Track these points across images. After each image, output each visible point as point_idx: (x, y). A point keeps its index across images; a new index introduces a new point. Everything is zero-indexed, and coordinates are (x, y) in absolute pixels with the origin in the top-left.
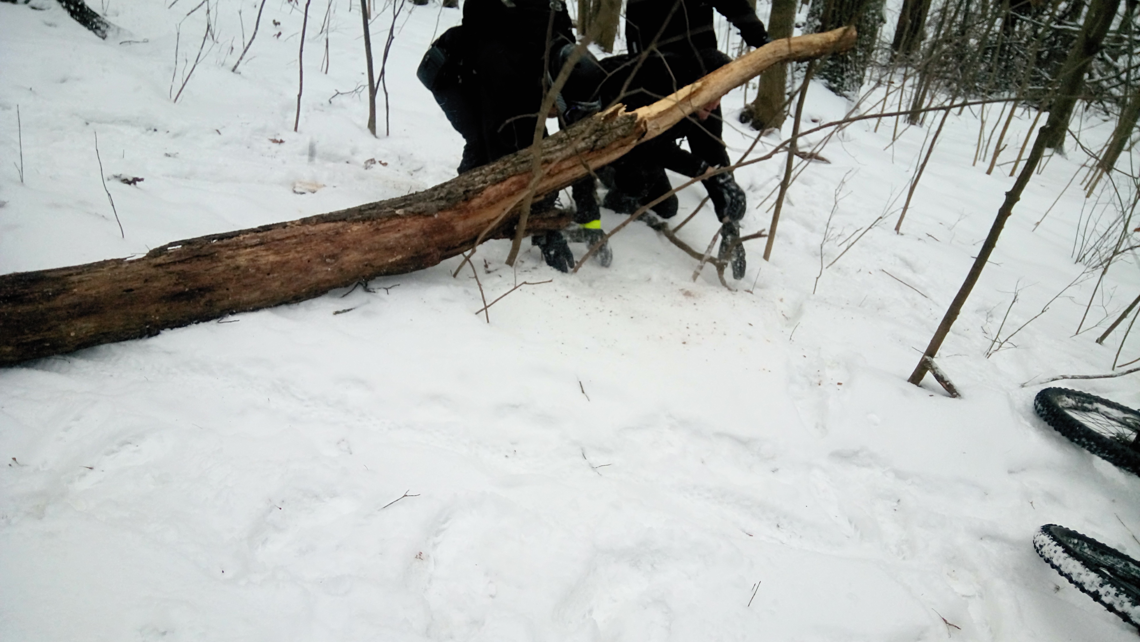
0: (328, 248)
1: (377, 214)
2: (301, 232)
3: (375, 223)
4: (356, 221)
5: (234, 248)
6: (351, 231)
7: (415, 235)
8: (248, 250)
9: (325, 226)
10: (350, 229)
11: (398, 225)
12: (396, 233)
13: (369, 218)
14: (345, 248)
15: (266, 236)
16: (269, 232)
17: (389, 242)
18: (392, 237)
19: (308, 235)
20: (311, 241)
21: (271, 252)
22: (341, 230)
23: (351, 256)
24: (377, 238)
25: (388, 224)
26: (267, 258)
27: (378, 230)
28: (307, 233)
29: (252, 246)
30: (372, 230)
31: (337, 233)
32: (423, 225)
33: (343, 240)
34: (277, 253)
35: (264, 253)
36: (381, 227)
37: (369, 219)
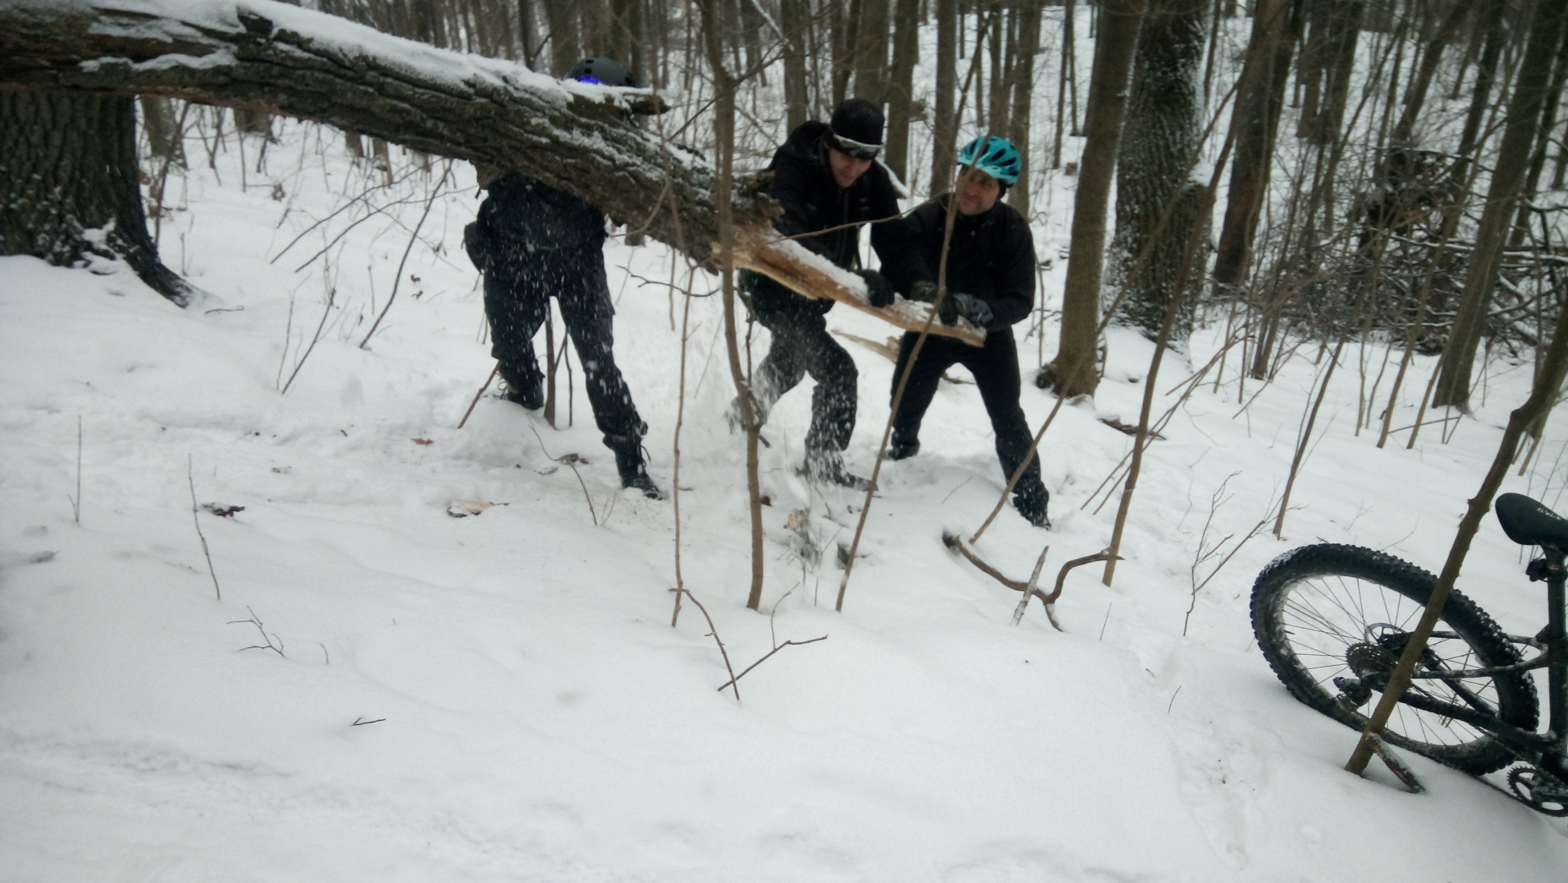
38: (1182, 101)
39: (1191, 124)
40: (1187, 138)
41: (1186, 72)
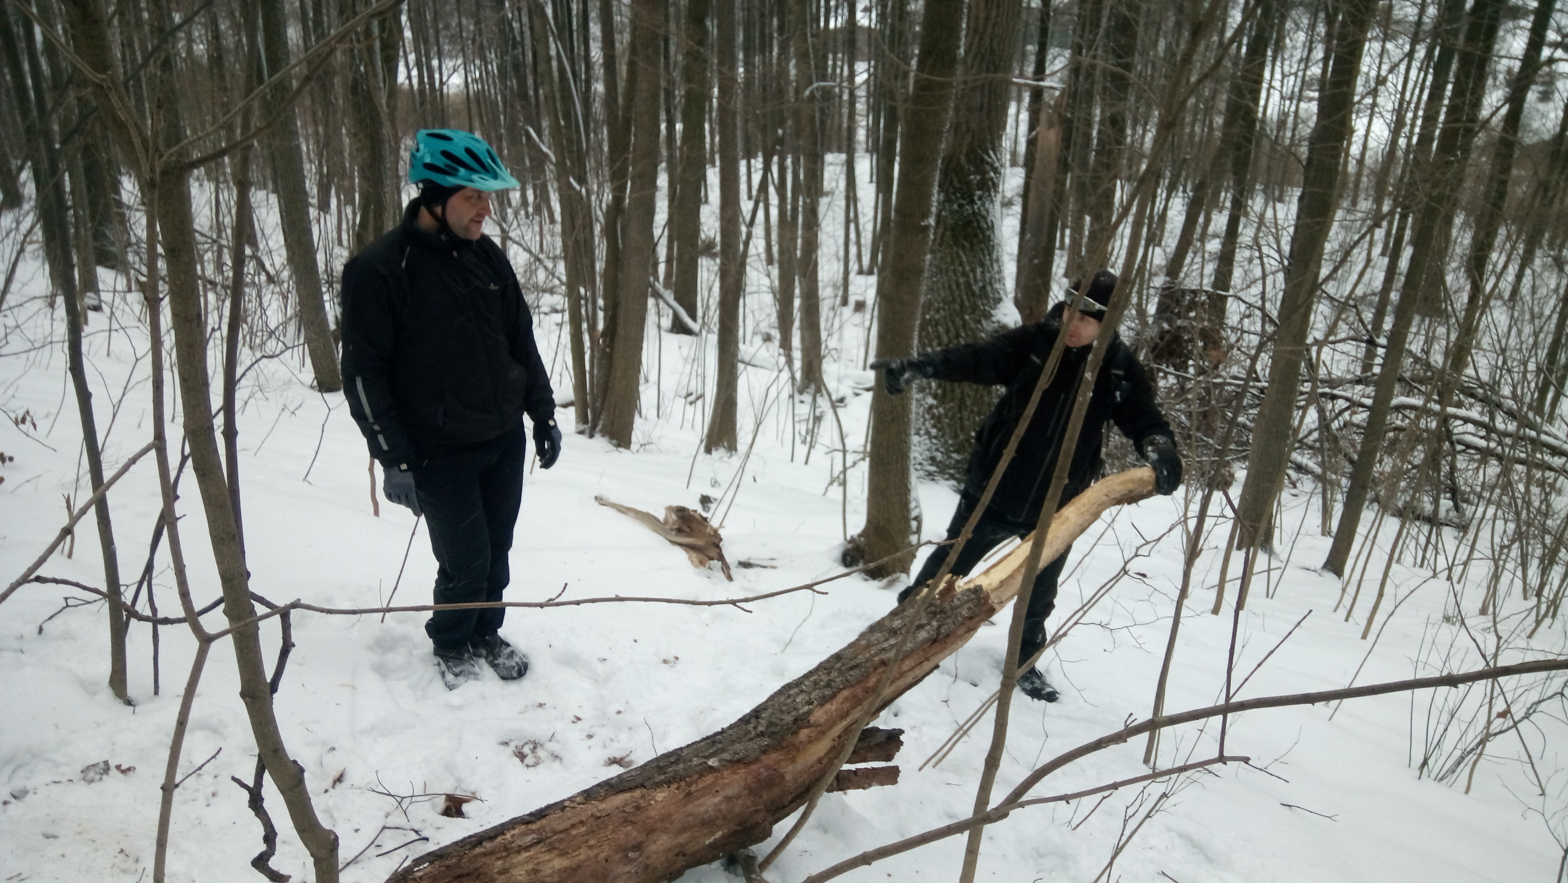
0: (631, 833)
1: (685, 770)
2: (590, 813)
3: (683, 784)
4: (658, 785)
5: (504, 854)
6: (656, 802)
7: (739, 796)
8: (524, 855)
9: (619, 799)
10: (654, 799)
11: (714, 784)
12: (714, 796)
13: (676, 779)
14: (650, 831)
15: (543, 828)
16: (544, 821)
17: (707, 812)
18: (709, 804)
19: (599, 818)
20: (606, 827)
21: (556, 852)
22: (643, 803)
23: (659, 843)
24: (690, 808)
25: (701, 785)
26: (550, 865)
27: (689, 794)
28: (598, 814)
29: (527, 848)
30: (681, 796)
31: (638, 808)
32: (746, 779)
33: (649, 818)
34: (563, 854)
35: (547, 857)
36: (693, 788)
37: (674, 778)
38: (981, 236)
39: (991, 260)
40: (988, 275)
41: (983, 205)
